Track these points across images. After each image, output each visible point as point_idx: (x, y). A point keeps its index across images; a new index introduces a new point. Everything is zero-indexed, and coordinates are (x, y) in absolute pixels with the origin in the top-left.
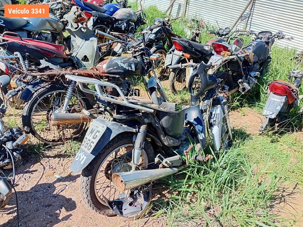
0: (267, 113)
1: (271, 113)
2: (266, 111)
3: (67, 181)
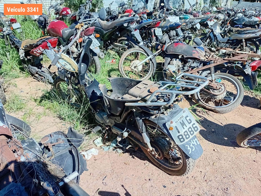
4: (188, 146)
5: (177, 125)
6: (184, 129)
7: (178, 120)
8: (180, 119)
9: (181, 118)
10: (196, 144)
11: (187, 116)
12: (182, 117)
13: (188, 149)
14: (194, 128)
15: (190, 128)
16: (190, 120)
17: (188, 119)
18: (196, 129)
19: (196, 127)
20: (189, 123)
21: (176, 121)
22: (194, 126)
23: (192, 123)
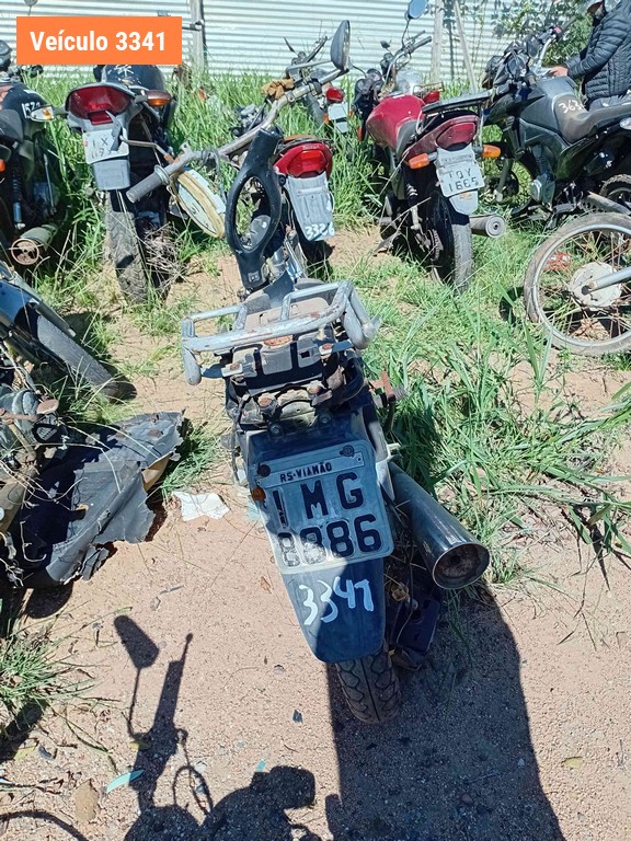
0: (315, 232)
1: (324, 227)
2: (310, 228)
3: (166, 759)
4: (310, 593)
5: (281, 490)
6: (310, 515)
7: (299, 474)
8: (309, 473)
9: (315, 469)
10: (352, 604)
11: (353, 476)
12: (323, 470)
13: (306, 604)
14: (361, 535)
15: (342, 524)
16: (357, 493)
17: (349, 485)
18: (369, 541)
19: (374, 533)
20: (346, 505)
21: (285, 472)
22: (366, 526)
23: (359, 512)
